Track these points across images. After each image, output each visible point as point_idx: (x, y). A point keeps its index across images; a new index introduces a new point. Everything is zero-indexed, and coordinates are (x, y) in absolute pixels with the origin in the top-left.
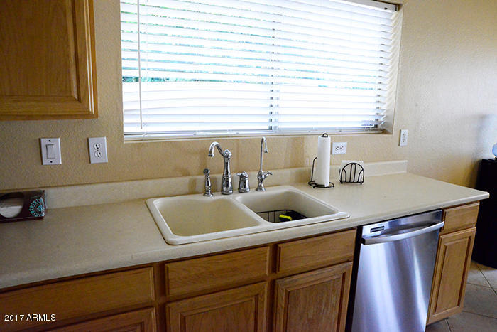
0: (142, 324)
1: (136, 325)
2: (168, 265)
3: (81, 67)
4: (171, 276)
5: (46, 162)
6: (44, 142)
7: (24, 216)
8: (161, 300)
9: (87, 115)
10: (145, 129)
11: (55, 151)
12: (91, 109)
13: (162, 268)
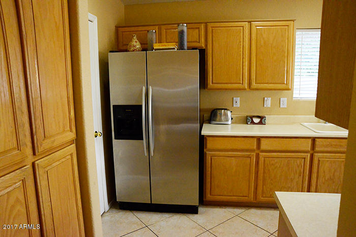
0: (305, 158)
1: (303, 158)
2: (316, 139)
3: (288, 74)
4: (317, 143)
5: (265, 106)
6: (266, 99)
7: (260, 123)
8: (312, 152)
9: (288, 89)
10: (301, 96)
11: (268, 102)
12: (290, 88)
13: (314, 139)
